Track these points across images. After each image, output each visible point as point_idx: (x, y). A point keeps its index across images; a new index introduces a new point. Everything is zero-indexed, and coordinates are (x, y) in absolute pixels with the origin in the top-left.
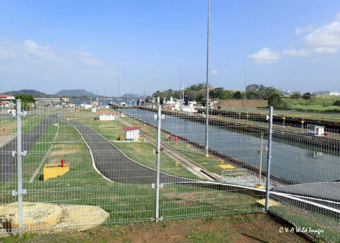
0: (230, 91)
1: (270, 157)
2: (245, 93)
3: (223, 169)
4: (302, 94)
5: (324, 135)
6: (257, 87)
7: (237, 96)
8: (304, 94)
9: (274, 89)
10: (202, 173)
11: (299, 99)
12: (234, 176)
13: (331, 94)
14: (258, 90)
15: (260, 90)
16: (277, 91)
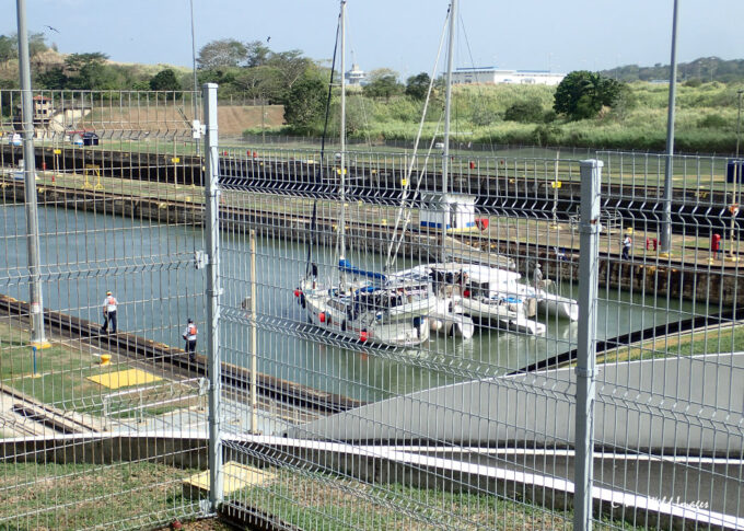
0: (133, 68)
1: (218, 291)
2: (192, 76)
3: (108, 390)
4: (403, 80)
5: (474, 228)
6: (242, 52)
7: (164, 85)
8: (411, 80)
9: (305, 61)
10: (20, 419)
11: (393, 99)
12: (158, 412)
13: (498, 79)
14: (244, 63)
15: (253, 64)
16: (315, 70)
